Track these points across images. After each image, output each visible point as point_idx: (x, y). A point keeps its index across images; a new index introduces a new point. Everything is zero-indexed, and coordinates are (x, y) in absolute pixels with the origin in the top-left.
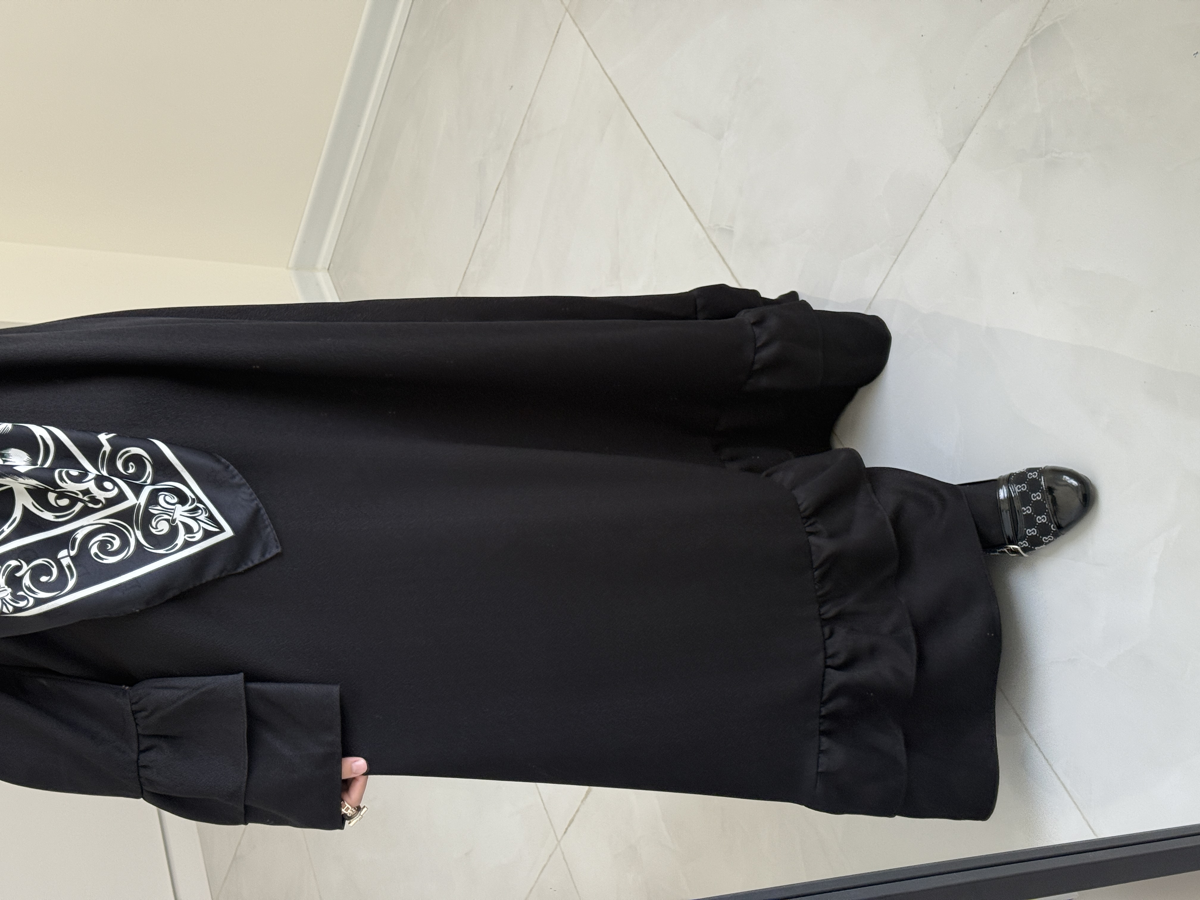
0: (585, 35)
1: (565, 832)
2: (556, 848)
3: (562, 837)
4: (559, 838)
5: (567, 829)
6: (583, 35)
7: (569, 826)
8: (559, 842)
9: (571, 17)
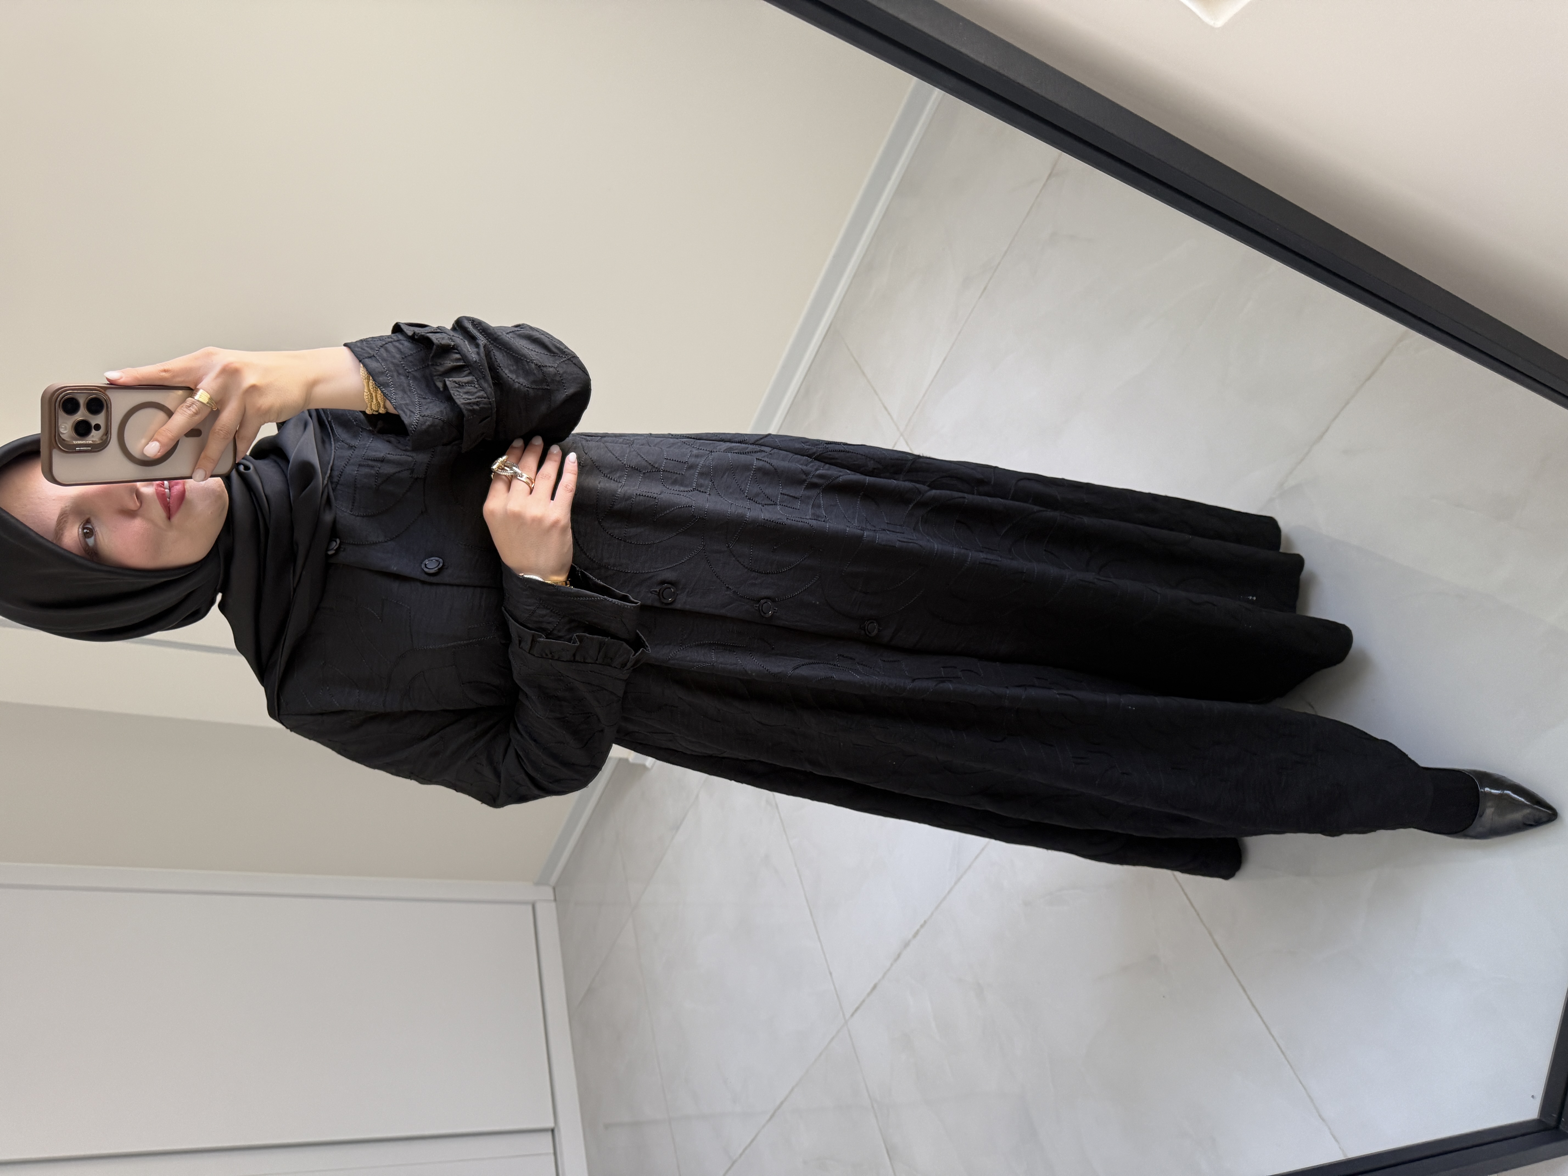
1: (852, 1015)
2: (844, 1026)
3: (849, 1019)
7: (856, 1011)
8: (846, 1022)
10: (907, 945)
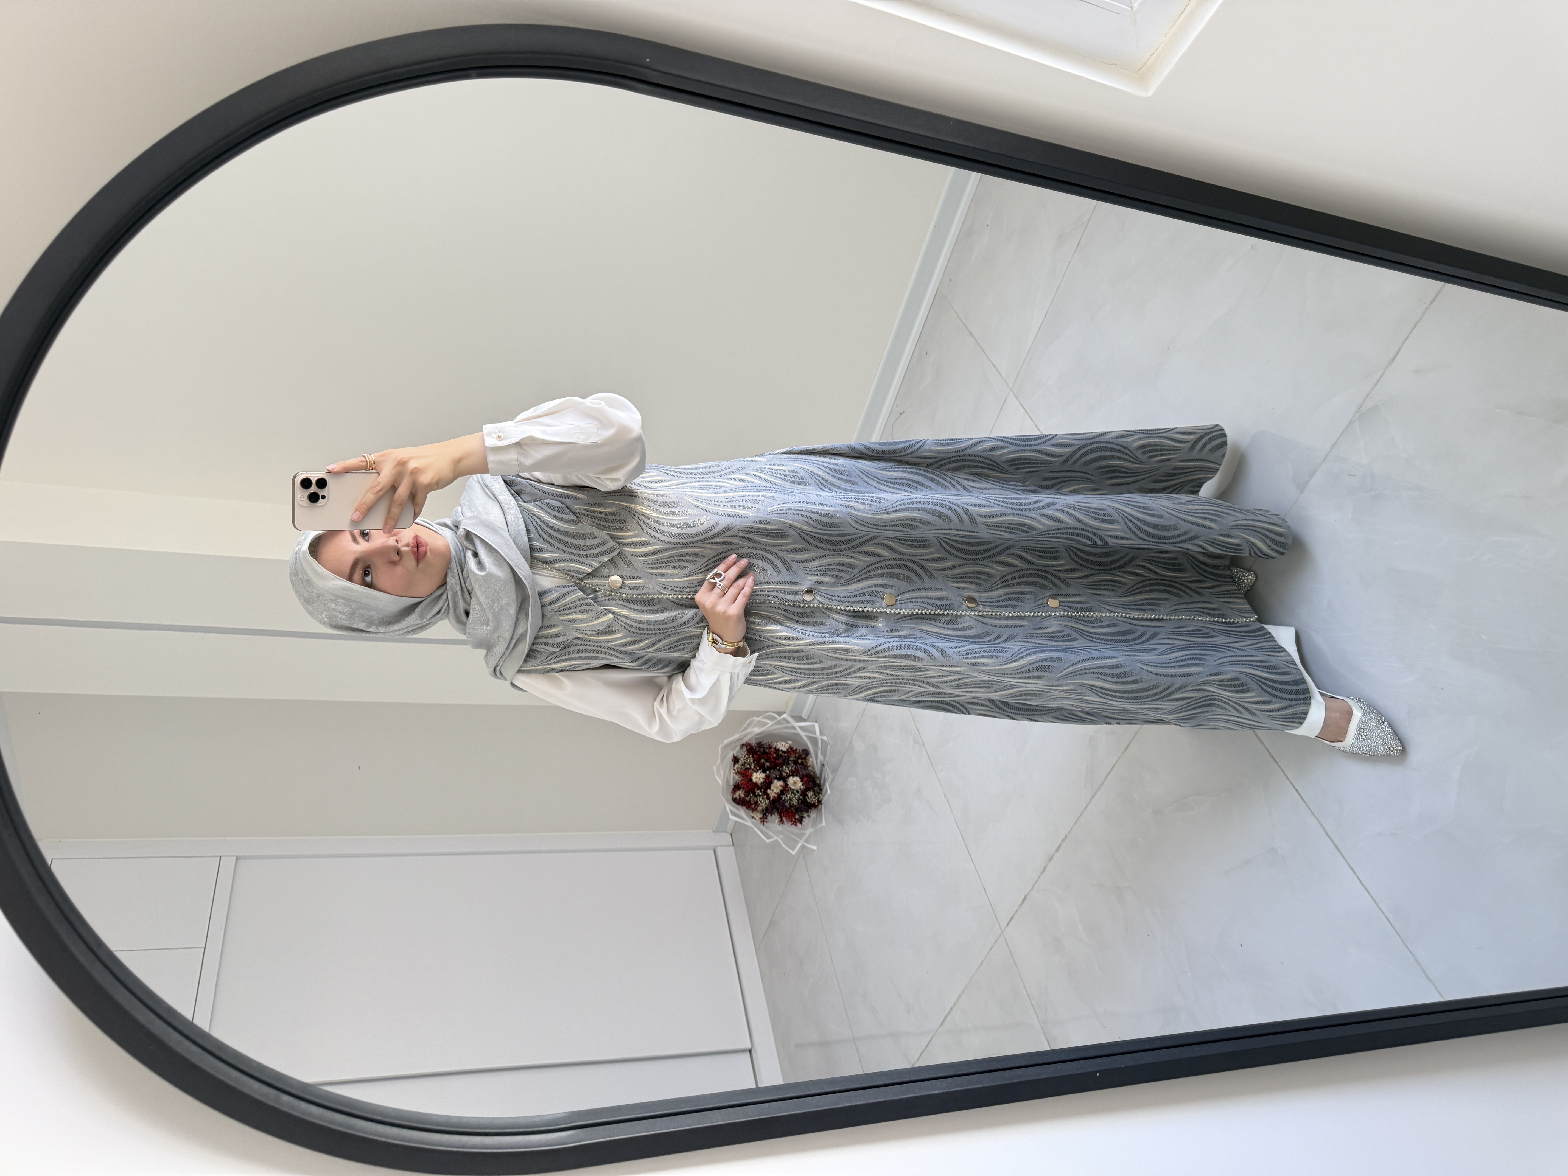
0: (1024, 406)
2: (1000, 936)
3: (1005, 929)
4: (1003, 929)
5: (1008, 924)
6: (1022, 405)
7: (1010, 921)
8: (1002, 932)
9: (1014, 394)
10: (1051, 859)
